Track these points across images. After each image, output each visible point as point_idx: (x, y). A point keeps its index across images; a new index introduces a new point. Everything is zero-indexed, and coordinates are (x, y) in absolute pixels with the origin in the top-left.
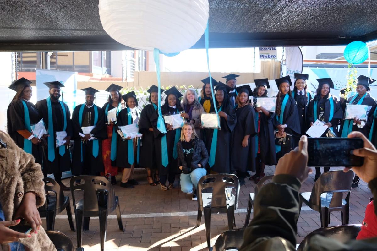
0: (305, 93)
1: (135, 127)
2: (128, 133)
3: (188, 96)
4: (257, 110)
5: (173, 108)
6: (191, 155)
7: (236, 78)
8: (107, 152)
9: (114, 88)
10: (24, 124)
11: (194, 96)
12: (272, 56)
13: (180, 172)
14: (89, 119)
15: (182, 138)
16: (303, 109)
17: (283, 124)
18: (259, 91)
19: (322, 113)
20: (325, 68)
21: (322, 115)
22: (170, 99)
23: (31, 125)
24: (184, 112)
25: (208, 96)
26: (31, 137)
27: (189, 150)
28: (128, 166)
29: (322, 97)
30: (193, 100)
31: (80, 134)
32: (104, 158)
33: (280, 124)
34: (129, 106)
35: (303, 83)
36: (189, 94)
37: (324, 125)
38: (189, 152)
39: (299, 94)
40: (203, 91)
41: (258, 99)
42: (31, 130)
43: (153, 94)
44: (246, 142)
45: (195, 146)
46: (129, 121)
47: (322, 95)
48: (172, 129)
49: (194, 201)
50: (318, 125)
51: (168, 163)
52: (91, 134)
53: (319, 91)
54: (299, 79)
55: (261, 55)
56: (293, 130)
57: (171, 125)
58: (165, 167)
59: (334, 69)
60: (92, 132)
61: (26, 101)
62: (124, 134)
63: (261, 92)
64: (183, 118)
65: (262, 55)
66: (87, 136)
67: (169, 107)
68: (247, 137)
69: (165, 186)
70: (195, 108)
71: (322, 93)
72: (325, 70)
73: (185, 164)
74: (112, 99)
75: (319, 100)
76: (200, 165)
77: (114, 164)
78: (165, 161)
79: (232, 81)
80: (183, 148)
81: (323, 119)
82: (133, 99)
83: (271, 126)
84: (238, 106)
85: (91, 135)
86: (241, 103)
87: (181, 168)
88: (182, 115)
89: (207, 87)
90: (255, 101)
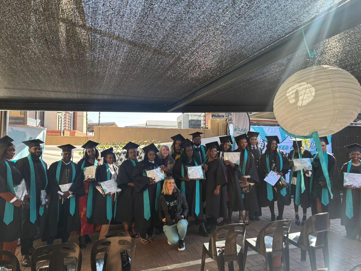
0: (257, 147)
1: (114, 182)
2: (108, 188)
3: (163, 152)
4: (225, 163)
5: (152, 163)
6: (175, 206)
7: (201, 135)
8: (84, 209)
9: (90, 145)
10: (7, 185)
11: (168, 152)
12: (221, 116)
13: (163, 224)
14: (67, 176)
15: (164, 191)
16: (257, 161)
17: (246, 175)
18: (225, 146)
19: (274, 164)
20: (262, 126)
21: (274, 166)
22: (150, 155)
23: (14, 187)
24: (164, 166)
25: (178, 151)
26: (15, 199)
27: (172, 203)
28: (107, 222)
29: (272, 151)
30: (168, 154)
31: (59, 192)
32: (81, 216)
33: (243, 175)
34: (108, 162)
35: (256, 140)
36: (164, 150)
37: (277, 175)
38: (172, 204)
39: (252, 149)
40: (173, 147)
41: (225, 153)
42: (14, 192)
43: (130, 151)
44: (217, 191)
45: (178, 198)
46: (108, 176)
47: (271, 150)
48: (155, 182)
49: (181, 251)
50: (272, 174)
51: (150, 216)
52: (70, 191)
53: (269, 146)
54: (252, 136)
55: (212, 115)
56: (254, 179)
57: (153, 178)
58: (148, 220)
59: (268, 127)
60: (70, 189)
61: (8, 160)
62: (105, 190)
63: (226, 147)
64: (163, 171)
65: (214, 115)
66: (66, 194)
67: (149, 162)
68: (219, 187)
69: (146, 240)
70: (169, 162)
71: (272, 148)
72: (262, 127)
73: (169, 216)
74: (89, 156)
75: (270, 154)
76: (183, 216)
77: (90, 221)
78: (147, 214)
79: (198, 138)
80: (166, 201)
81: (276, 170)
82: (112, 155)
83: (236, 177)
84: (209, 160)
85: (70, 193)
86: (212, 157)
87: (164, 220)
88: (162, 170)
89: (177, 144)
90: (223, 155)
